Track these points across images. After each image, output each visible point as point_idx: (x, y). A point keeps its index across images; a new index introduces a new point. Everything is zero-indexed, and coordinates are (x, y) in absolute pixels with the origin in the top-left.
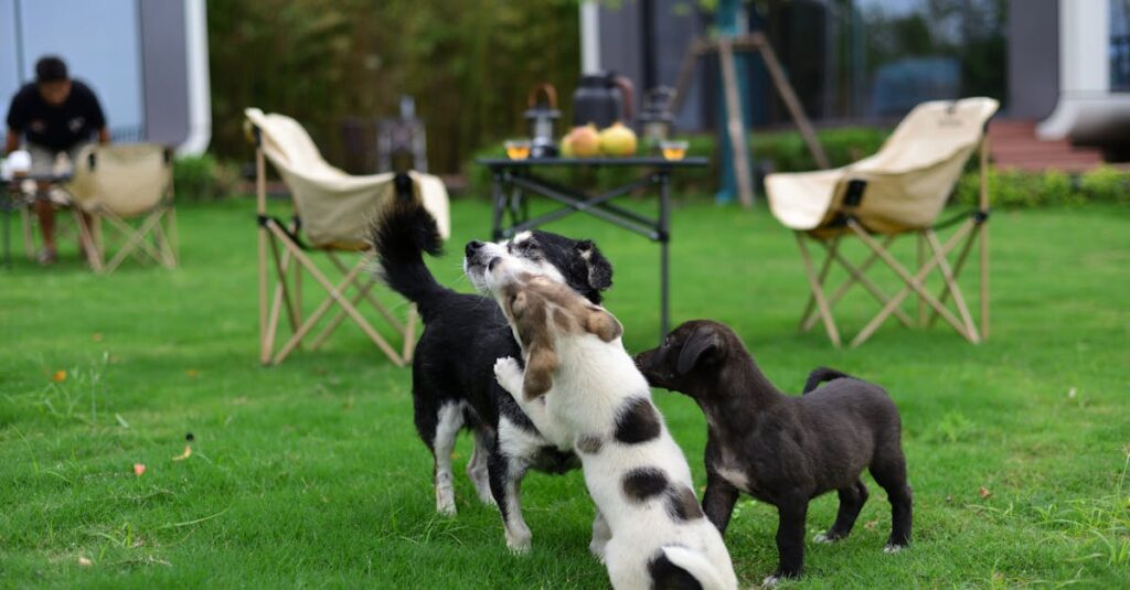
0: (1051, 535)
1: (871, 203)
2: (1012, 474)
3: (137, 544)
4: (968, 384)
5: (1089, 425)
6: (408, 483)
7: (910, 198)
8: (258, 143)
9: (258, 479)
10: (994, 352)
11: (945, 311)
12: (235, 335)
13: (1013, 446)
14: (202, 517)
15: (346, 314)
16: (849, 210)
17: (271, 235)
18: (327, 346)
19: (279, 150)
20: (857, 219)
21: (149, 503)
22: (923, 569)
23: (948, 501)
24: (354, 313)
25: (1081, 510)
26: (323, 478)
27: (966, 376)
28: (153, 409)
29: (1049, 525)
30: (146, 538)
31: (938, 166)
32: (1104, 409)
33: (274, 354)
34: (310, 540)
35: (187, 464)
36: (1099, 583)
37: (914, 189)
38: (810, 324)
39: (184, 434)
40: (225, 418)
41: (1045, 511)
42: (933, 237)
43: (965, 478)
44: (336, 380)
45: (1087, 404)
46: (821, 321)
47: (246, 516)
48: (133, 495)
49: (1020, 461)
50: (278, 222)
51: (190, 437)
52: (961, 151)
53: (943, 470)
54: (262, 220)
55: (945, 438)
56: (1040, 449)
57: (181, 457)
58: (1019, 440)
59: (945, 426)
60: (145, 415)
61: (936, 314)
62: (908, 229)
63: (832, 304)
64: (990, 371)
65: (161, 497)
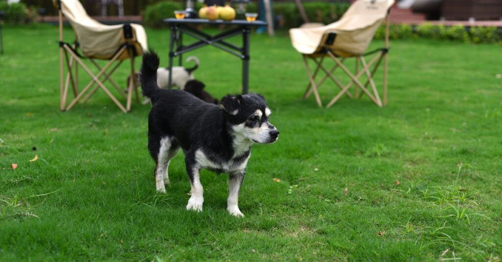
0: (429, 203)
1: (338, 43)
2: (407, 173)
3: (18, 205)
4: (381, 127)
5: (435, 149)
6: (141, 174)
7: (355, 42)
8: (60, 8)
9: (71, 172)
10: (390, 111)
11: (367, 91)
12: (46, 95)
13: (405, 159)
14: (49, 192)
15: (99, 87)
16: (328, 47)
17: (65, 51)
18: (91, 101)
19: (70, 12)
20: (331, 50)
21: (21, 183)
22: (377, 221)
23: (382, 187)
24: (103, 86)
25: (440, 191)
26: (101, 172)
27: (379, 124)
28: (14, 133)
29: (427, 199)
30: (23, 201)
31: (368, 27)
32: (441, 141)
33: (66, 106)
34: (101, 205)
35: (37, 164)
36: (454, 228)
37: (356, 38)
38: (308, 95)
39: (32, 148)
40: (50, 139)
41: (425, 192)
42: (363, 59)
43: (388, 175)
44: (98, 121)
45: (434, 138)
46: (313, 95)
47: (69, 192)
48: (14, 180)
49: (409, 166)
50: (68, 45)
51: (34, 149)
52: (378, 21)
53: (378, 171)
54: (61, 44)
55: (376, 155)
56: (417, 160)
57: (33, 160)
58: (408, 156)
59: (376, 149)
60: (10, 135)
61: (363, 92)
62: (352, 55)
63: (318, 86)
64: (390, 121)
65: (27, 181)
